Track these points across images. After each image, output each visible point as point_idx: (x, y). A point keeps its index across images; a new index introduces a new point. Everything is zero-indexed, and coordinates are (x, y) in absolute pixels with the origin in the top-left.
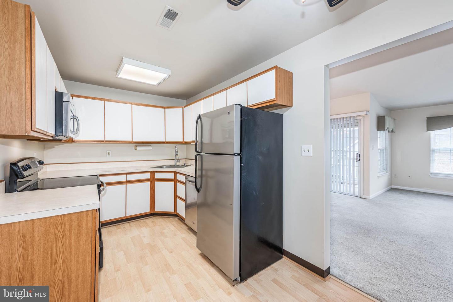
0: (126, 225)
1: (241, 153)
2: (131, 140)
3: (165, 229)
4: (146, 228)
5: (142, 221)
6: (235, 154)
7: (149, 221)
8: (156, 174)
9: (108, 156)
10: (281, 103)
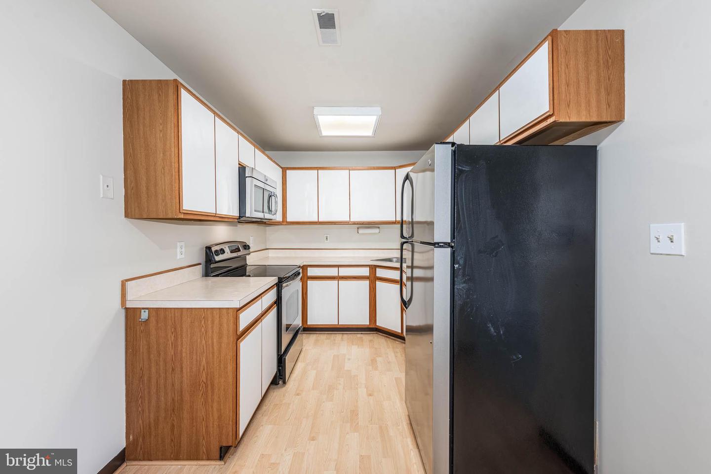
0: (338, 337)
1: (452, 241)
2: (349, 220)
3: (380, 357)
4: (358, 347)
5: (359, 336)
6: (438, 243)
7: (367, 337)
8: (378, 269)
9: (326, 241)
10: (584, 119)
